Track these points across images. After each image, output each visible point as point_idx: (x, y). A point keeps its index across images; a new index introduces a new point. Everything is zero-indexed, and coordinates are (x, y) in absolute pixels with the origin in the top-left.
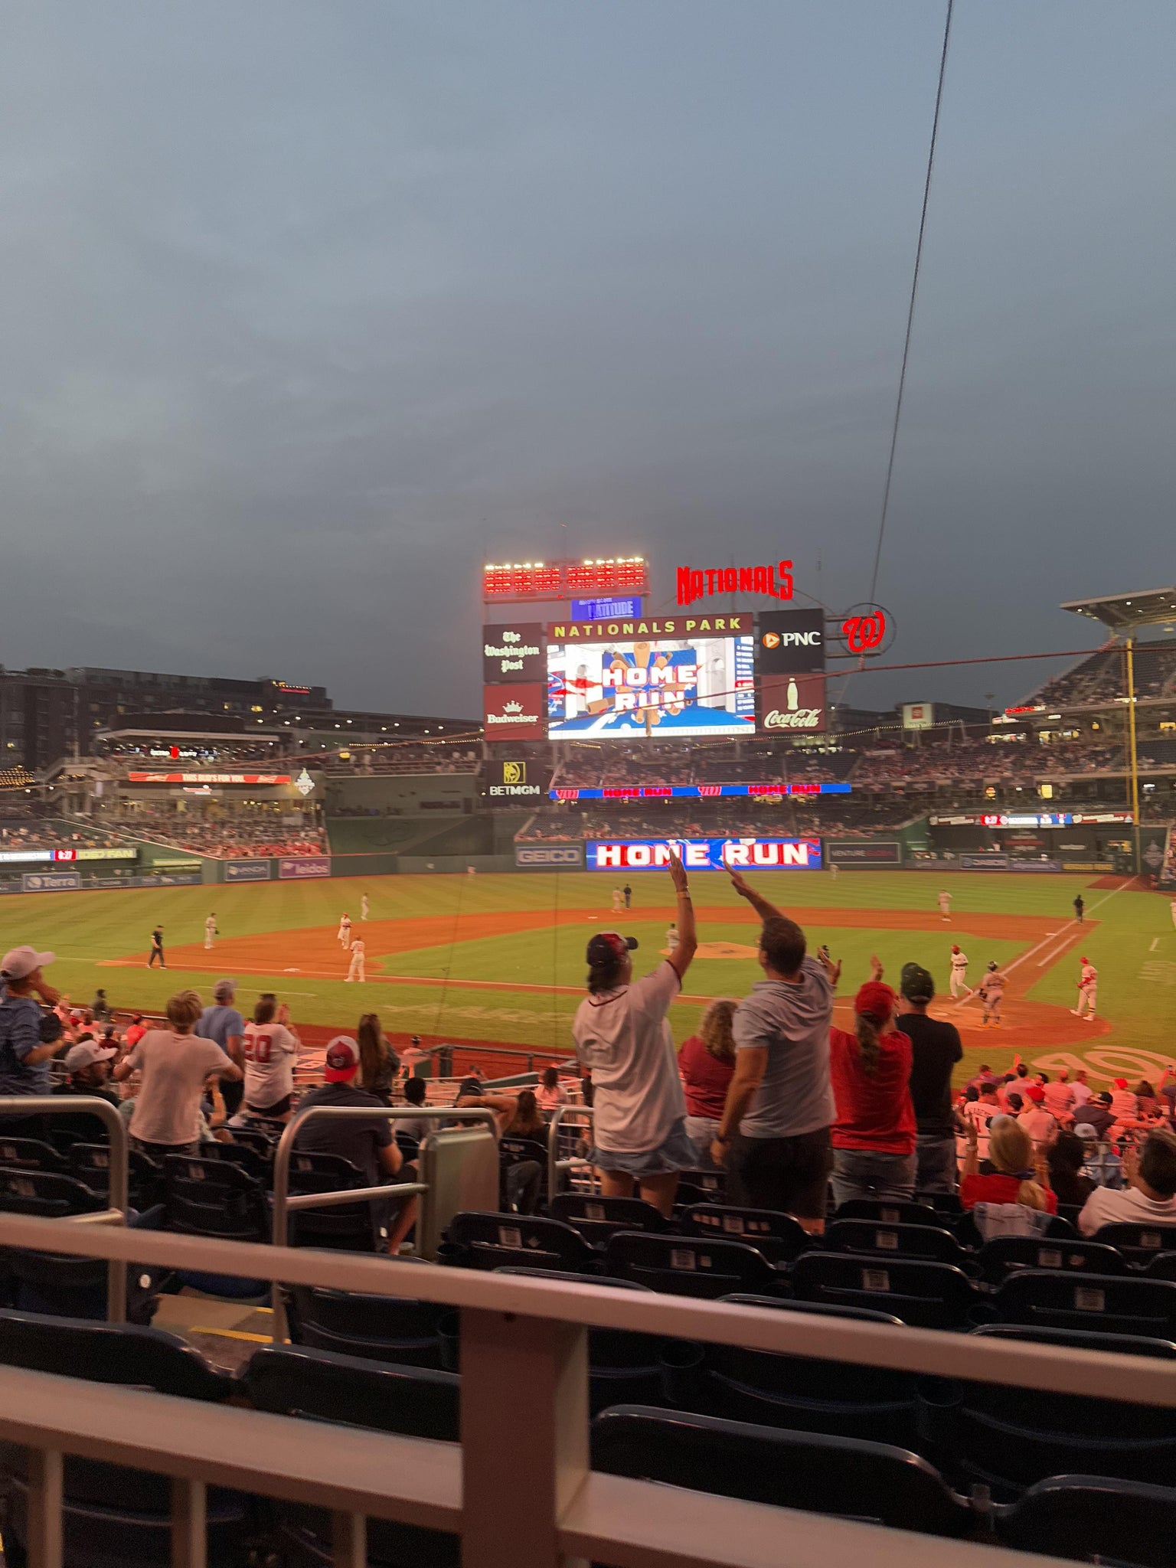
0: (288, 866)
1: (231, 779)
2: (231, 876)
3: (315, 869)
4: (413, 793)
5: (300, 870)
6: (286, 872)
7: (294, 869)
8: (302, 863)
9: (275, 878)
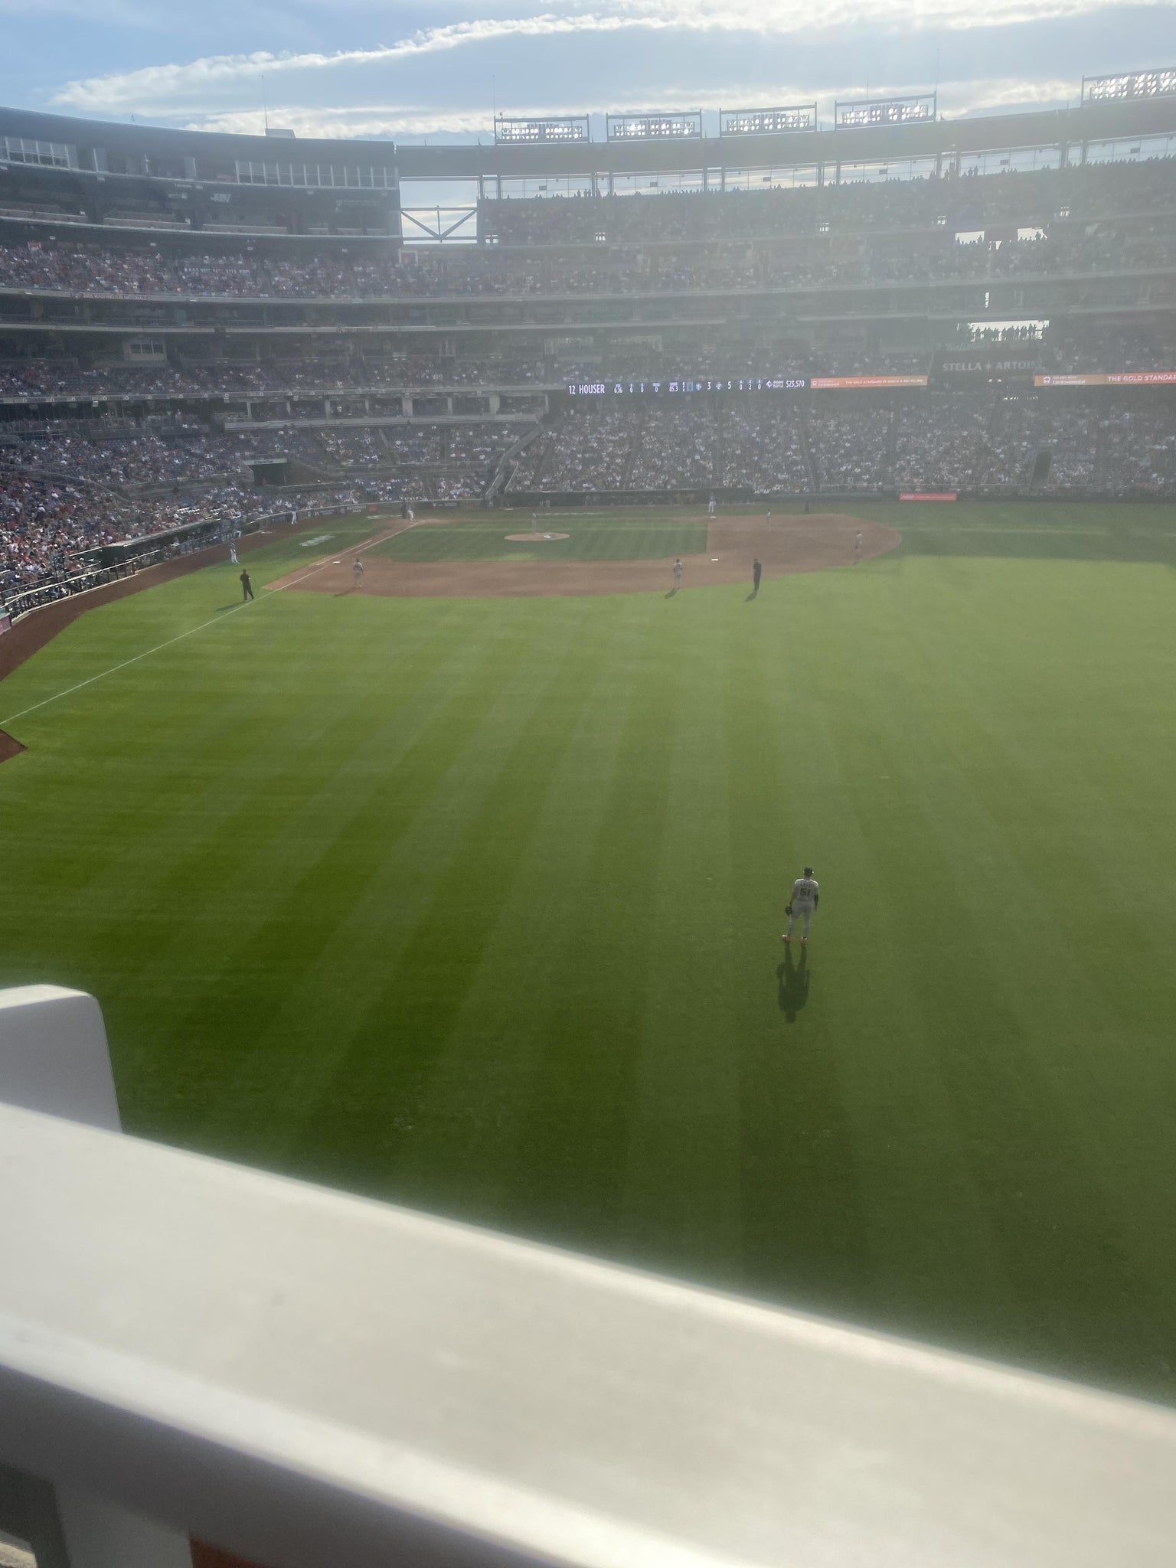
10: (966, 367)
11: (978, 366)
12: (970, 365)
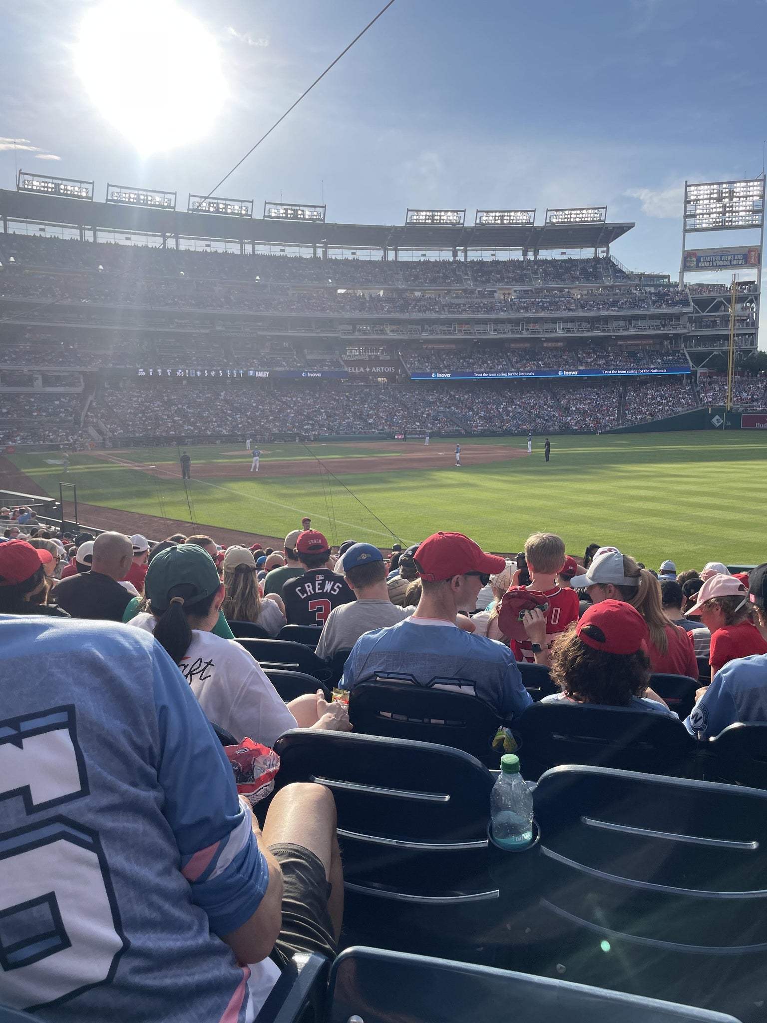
10: (355, 369)
11: (362, 369)
12: (357, 368)
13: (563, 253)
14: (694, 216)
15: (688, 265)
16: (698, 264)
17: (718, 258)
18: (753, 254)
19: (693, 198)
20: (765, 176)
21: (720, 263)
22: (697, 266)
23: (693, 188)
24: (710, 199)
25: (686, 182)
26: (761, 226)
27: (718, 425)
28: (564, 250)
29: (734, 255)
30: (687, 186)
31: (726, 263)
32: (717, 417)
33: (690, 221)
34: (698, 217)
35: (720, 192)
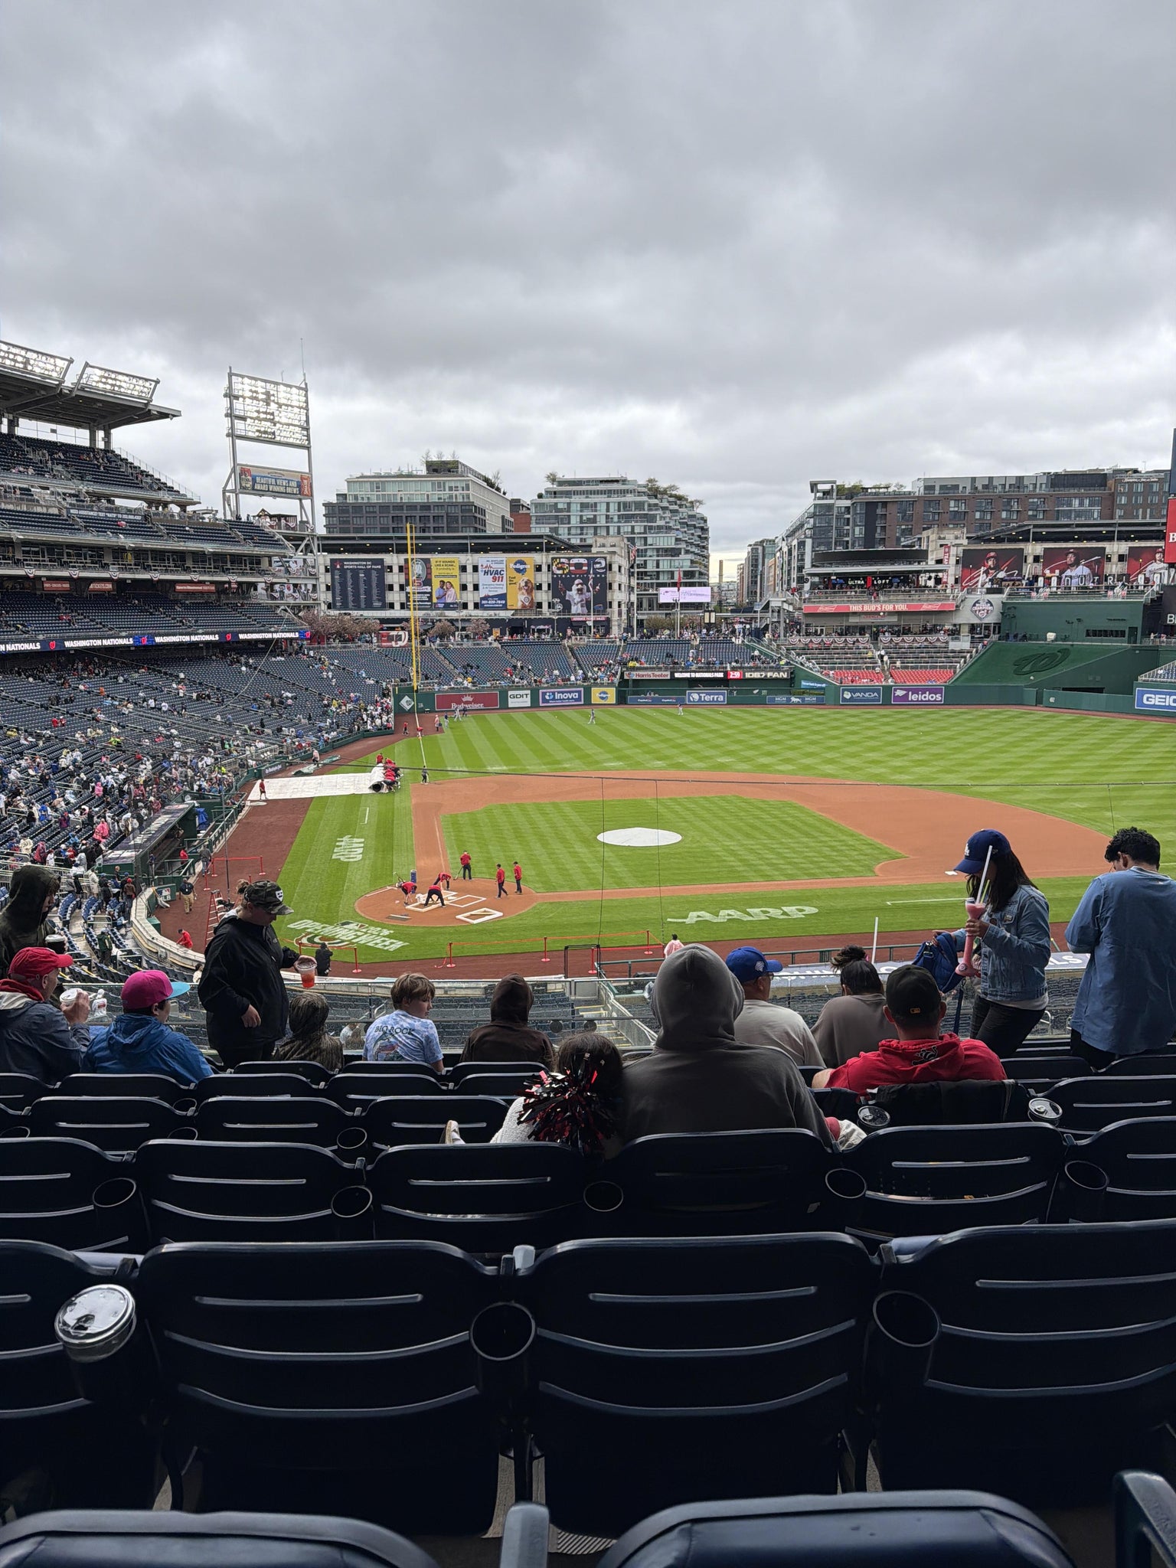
0: (900, 693)
1: (894, 608)
2: (844, 699)
3: (928, 696)
4: (1079, 620)
5: (913, 697)
6: (897, 698)
7: (907, 695)
8: (915, 691)
9: (886, 703)
13: (54, 431)
14: (244, 418)
15: (244, 485)
16: (253, 486)
17: (274, 483)
18: (305, 481)
19: (240, 393)
20: (306, 384)
21: (276, 489)
22: (253, 489)
23: (240, 379)
24: (256, 398)
25: (230, 368)
26: (308, 448)
27: (408, 708)
28: (54, 426)
29: (289, 481)
30: (230, 375)
31: (282, 489)
32: (406, 698)
33: (239, 425)
34: (248, 420)
35: (267, 394)
